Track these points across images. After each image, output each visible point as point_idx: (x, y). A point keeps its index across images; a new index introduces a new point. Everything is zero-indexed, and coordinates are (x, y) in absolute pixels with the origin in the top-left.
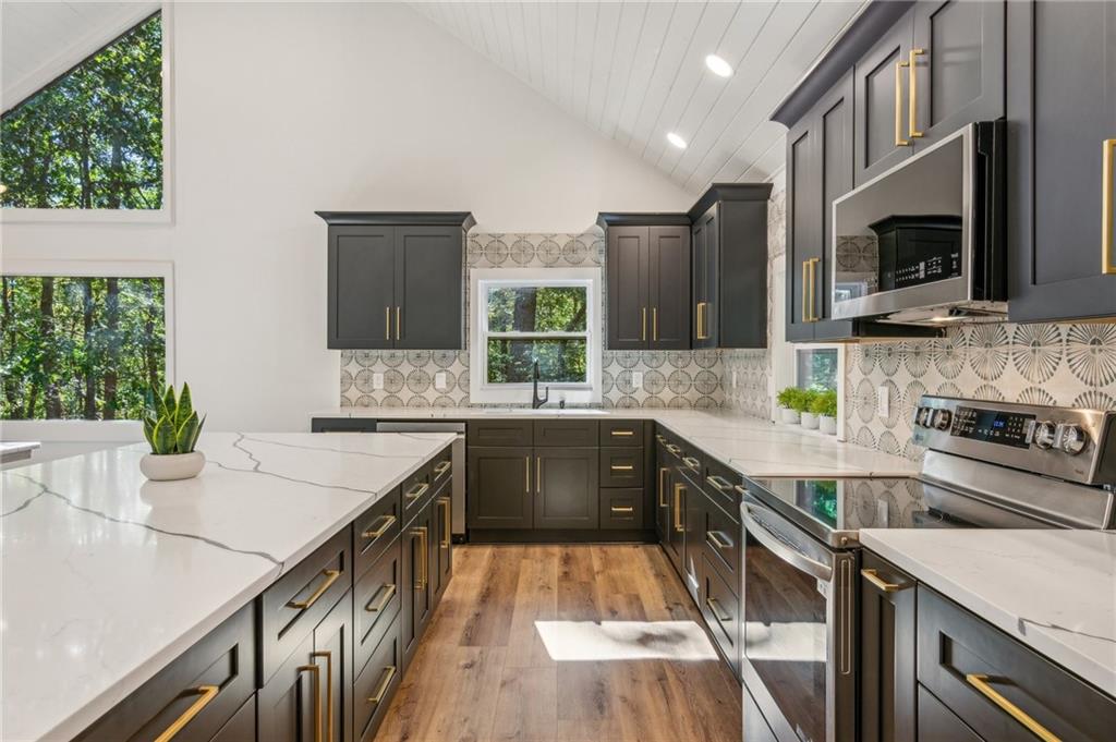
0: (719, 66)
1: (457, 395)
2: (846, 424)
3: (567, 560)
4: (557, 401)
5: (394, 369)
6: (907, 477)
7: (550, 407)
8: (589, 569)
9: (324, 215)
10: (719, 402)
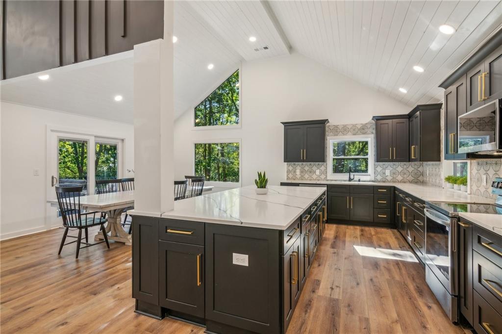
0: (419, 69)
1: (323, 177)
2: (471, 188)
3: (362, 231)
4: (358, 179)
5: (303, 168)
6: (489, 204)
7: (355, 181)
8: (371, 234)
9: (283, 123)
10: (421, 181)
